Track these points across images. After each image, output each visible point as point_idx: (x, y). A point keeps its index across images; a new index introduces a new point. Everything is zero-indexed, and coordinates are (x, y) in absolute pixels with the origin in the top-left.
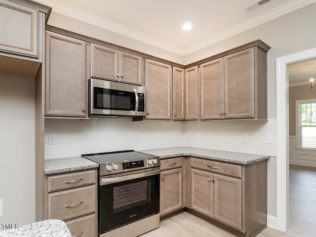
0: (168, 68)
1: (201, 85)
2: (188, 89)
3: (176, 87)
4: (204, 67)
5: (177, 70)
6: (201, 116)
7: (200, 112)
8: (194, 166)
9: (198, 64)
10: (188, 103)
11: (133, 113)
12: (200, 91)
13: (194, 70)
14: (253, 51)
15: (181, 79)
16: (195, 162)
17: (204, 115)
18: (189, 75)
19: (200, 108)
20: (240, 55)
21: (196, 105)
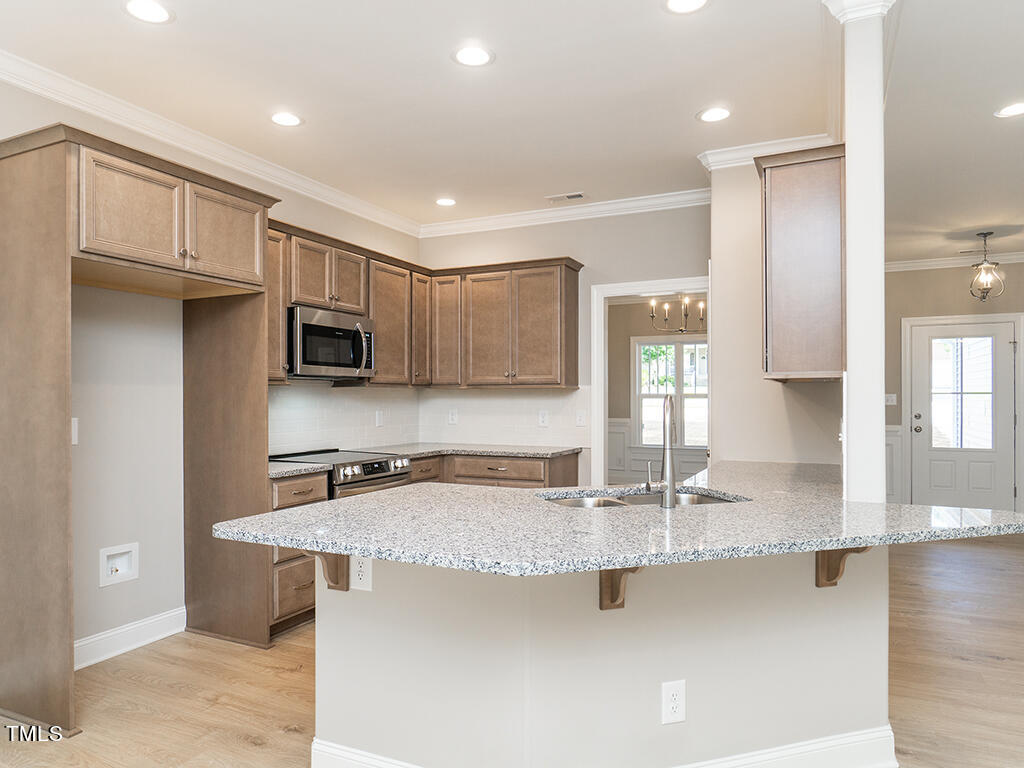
0: (404, 276)
1: (467, 316)
2: (440, 321)
3: (419, 315)
4: (474, 281)
5: (419, 280)
6: (467, 378)
7: (466, 368)
8: (463, 472)
9: (462, 272)
10: (441, 350)
11: (356, 372)
12: (466, 327)
13: (452, 282)
14: (558, 272)
15: (425, 298)
16: (463, 465)
17: (474, 375)
18: (440, 291)
19: (466, 361)
20: (539, 274)
21: (457, 354)
